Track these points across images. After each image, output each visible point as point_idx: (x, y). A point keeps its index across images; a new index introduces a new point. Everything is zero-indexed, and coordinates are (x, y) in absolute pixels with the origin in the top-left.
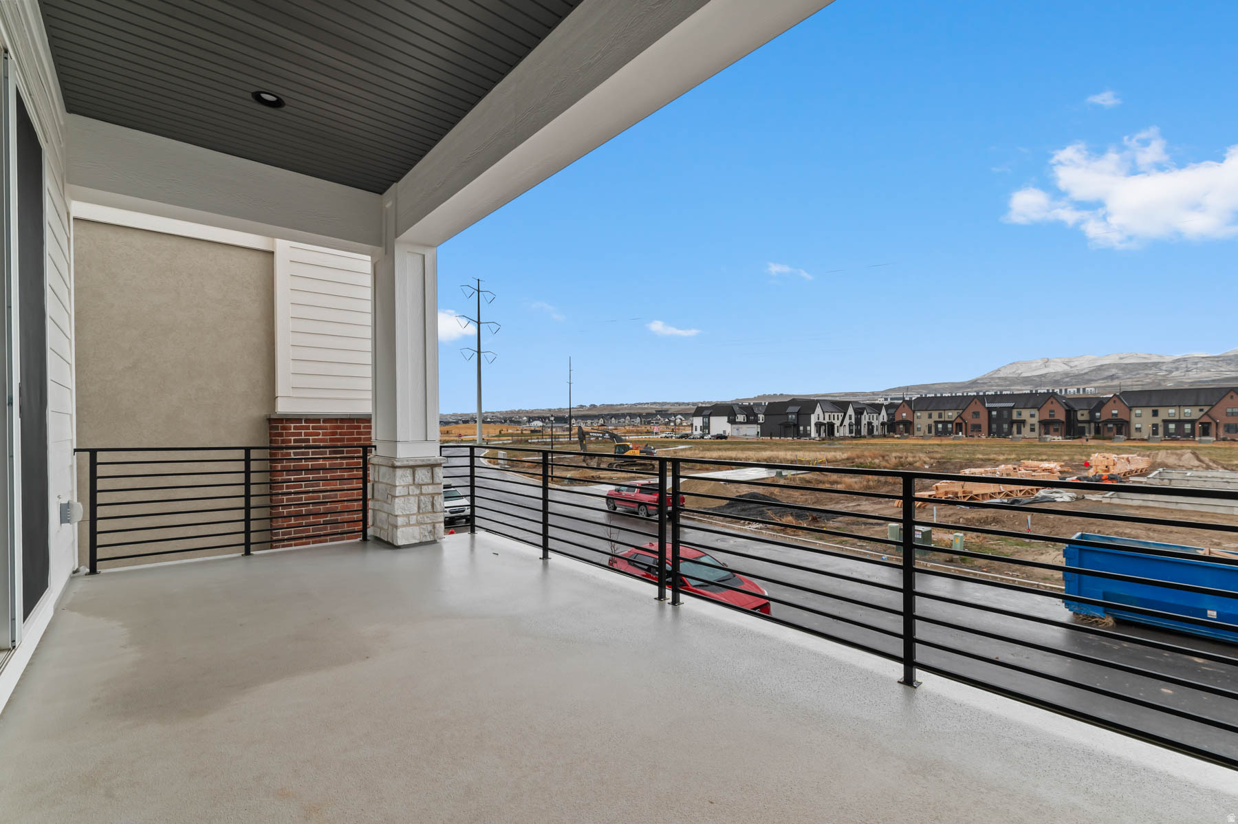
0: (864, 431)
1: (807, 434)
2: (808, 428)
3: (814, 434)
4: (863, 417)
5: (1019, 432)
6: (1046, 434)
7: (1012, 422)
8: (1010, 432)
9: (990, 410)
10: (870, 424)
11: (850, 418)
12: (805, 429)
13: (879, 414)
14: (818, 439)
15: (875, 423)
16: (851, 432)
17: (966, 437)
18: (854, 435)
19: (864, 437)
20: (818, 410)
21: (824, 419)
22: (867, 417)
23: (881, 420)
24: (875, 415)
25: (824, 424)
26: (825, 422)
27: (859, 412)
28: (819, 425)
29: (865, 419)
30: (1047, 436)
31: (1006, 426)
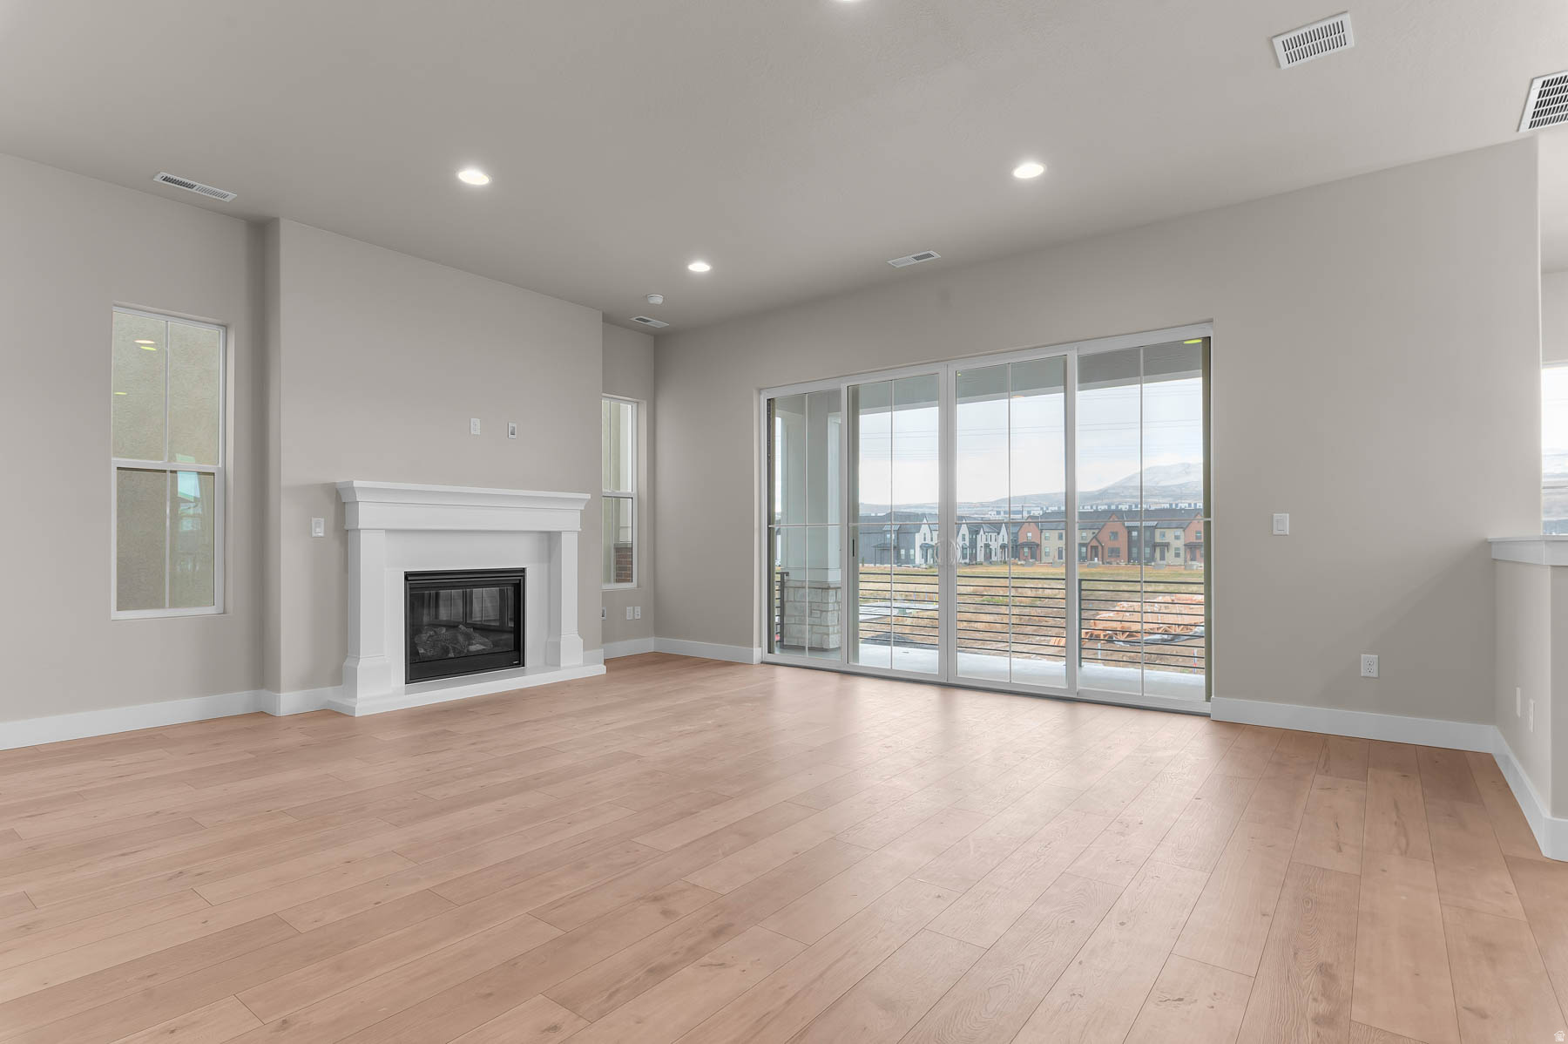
0: (980, 557)
1: (909, 560)
2: (912, 552)
3: (919, 560)
4: (979, 537)
5: (1163, 558)
6: (1192, 560)
7: (1155, 546)
8: (1152, 559)
9: (1130, 530)
10: (987, 546)
11: (964, 539)
12: (908, 555)
13: (999, 534)
14: (924, 566)
15: (994, 546)
16: (964, 557)
17: (1103, 563)
18: (967, 561)
19: (981, 564)
20: (925, 529)
21: (932, 540)
22: (984, 537)
23: (1001, 542)
24: (993, 535)
25: (932, 546)
26: (933, 543)
27: (975, 530)
28: (925, 548)
29: (981, 540)
30: (1194, 563)
31: (1148, 550)
